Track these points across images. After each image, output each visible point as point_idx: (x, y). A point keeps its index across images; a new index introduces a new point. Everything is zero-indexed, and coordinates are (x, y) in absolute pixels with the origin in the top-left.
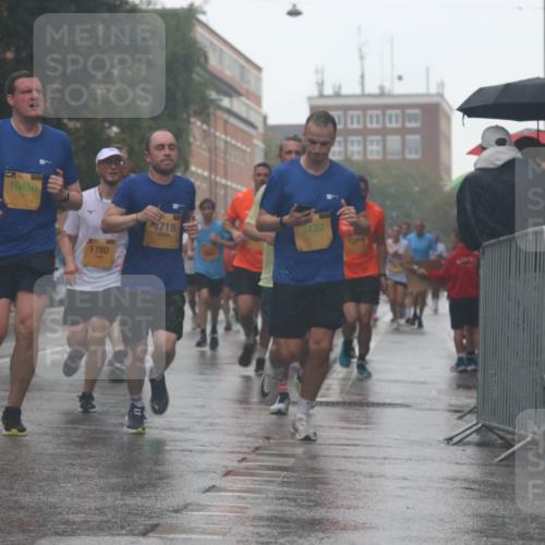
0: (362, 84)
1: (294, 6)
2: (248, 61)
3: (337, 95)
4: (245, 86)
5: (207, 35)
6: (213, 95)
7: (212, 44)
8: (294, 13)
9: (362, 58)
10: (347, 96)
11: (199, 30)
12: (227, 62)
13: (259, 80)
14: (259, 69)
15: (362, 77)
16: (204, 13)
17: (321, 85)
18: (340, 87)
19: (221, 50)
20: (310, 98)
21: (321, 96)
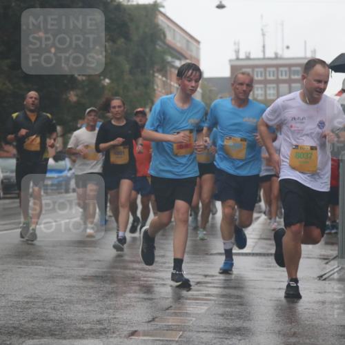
0: (264, 52)
1: (221, 2)
2: (191, 37)
3: (248, 58)
4: (189, 53)
5: (165, 20)
6: (169, 59)
7: (168, 26)
8: (221, 6)
9: (263, 35)
10: (254, 59)
11: (160, 18)
12: (178, 38)
13: (198, 49)
14: (198, 42)
15: (264, 47)
16: (163, 7)
17: (237, 52)
18: (249, 53)
19: (174, 30)
20: (230, 61)
21: (238, 59)
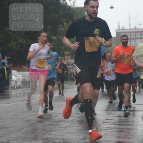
0: (130, 26)
1: (112, 6)
3: (123, 29)
8: (112, 8)
9: (130, 19)
10: (126, 29)
15: (130, 24)
17: (119, 26)
18: (124, 27)
20: (116, 30)
21: (119, 29)
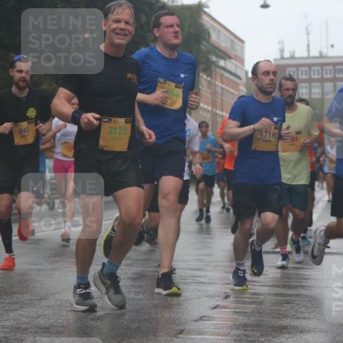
0: (308, 50)
2: (236, 37)
3: (293, 57)
4: (234, 52)
5: (209, 20)
6: (214, 59)
7: (213, 26)
8: (265, 6)
9: (308, 34)
10: (299, 58)
11: (205, 18)
12: (222, 38)
13: (243, 48)
14: (243, 42)
15: (308, 46)
16: (208, 7)
17: (282, 51)
18: (294, 53)
19: (219, 30)
20: (275, 60)
21: (282, 58)
